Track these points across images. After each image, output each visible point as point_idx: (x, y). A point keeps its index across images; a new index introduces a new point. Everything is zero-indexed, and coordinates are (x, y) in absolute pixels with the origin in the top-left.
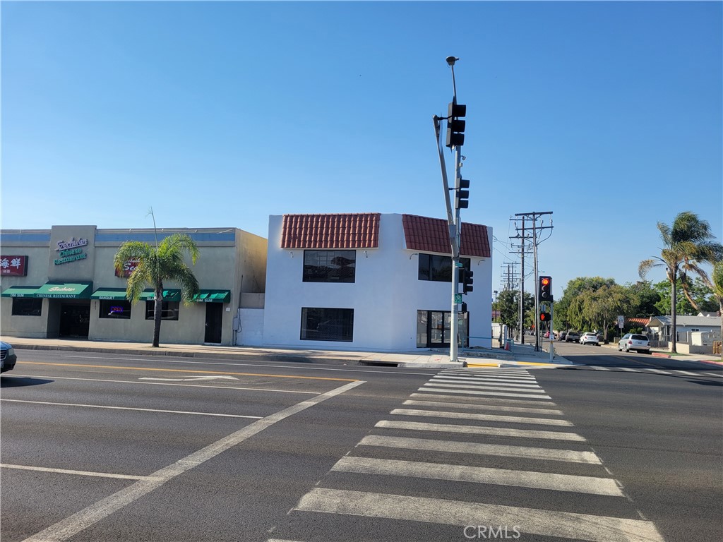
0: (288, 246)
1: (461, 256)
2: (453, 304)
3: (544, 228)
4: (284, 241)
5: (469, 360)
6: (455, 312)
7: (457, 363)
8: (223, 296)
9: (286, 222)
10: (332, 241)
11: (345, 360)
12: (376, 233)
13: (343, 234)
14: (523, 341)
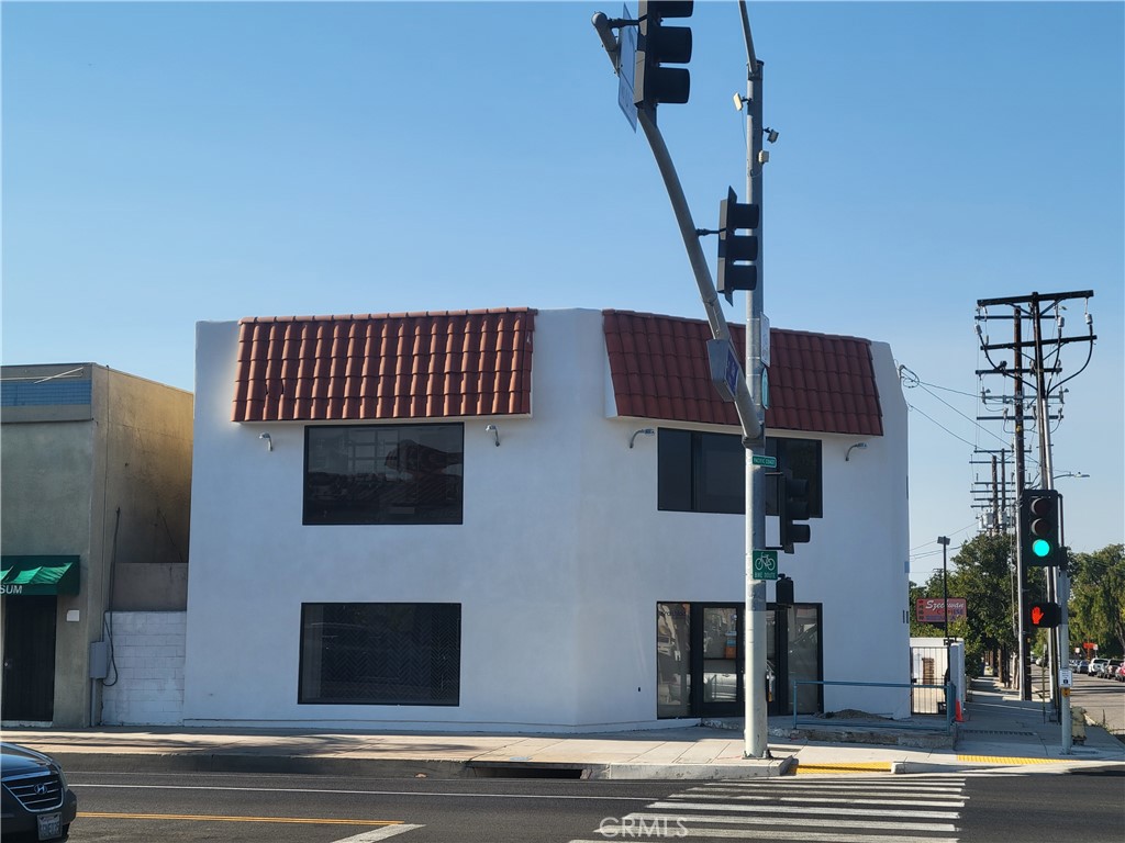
0: (256, 416)
1: (769, 433)
2: (749, 582)
3: (1067, 341)
4: (241, 401)
5: (808, 754)
6: (755, 607)
7: (765, 763)
8: (55, 573)
9: (247, 341)
10: (388, 397)
11: (422, 762)
12: (524, 369)
13: (423, 375)
14: (1028, 694)
